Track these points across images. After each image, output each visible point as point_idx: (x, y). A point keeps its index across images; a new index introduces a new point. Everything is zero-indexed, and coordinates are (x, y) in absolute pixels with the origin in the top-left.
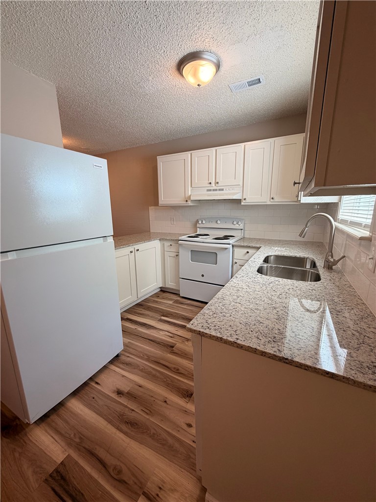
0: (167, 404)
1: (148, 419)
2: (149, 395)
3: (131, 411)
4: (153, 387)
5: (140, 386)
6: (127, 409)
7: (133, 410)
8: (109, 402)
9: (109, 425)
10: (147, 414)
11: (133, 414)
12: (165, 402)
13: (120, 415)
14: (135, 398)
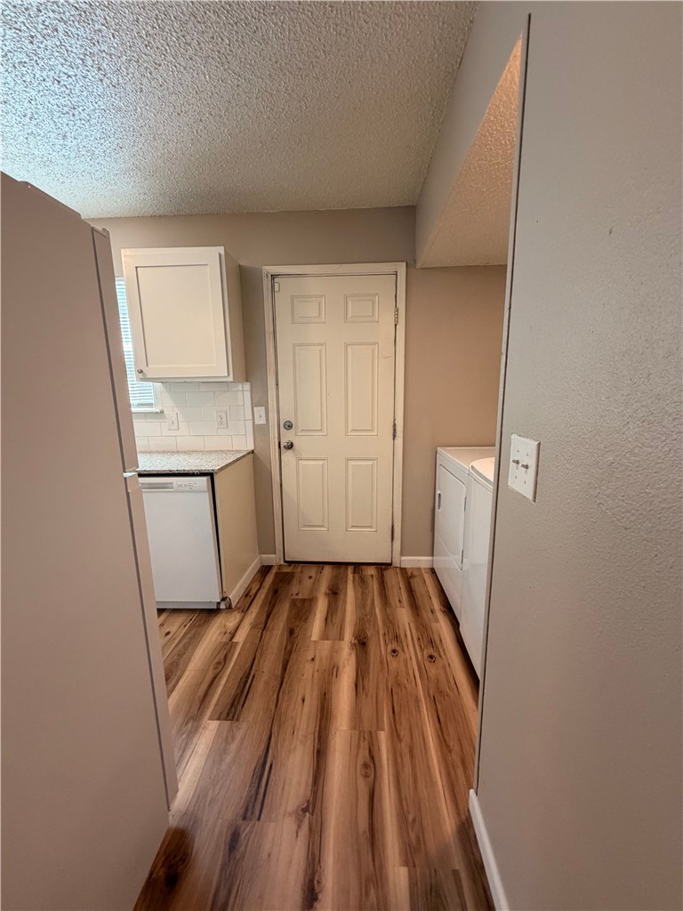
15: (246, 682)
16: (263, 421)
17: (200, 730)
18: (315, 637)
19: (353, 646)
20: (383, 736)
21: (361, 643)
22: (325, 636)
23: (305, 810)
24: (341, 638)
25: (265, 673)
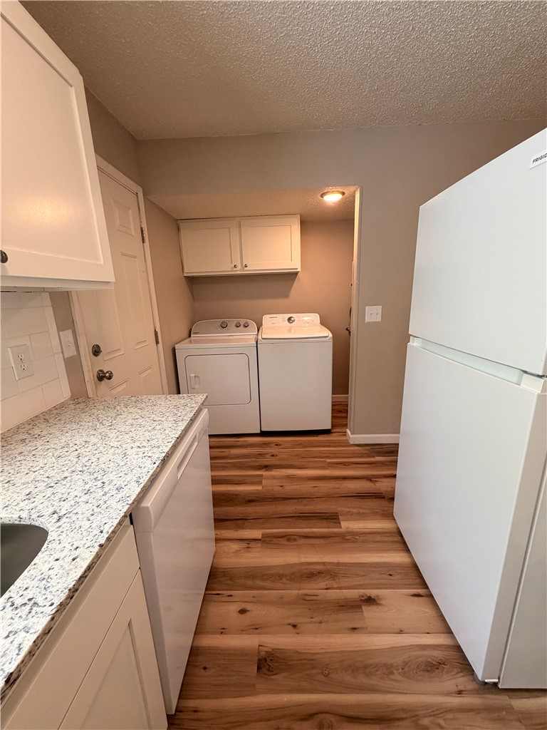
0: (289, 624)
1: (300, 589)
2: (327, 622)
3: (328, 586)
4: (332, 640)
5: (355, 629)
6: (335, 586)
7: (327, 589)
8: (366, 582)
9: (336, 561)
10: (306, 595)
11: (323, 585)
12: (294, 626)
13: (335, 576)
14: (342, 606)
15: (306, 516)
16: (73, 352)
17: (350, 530)
18: (259, 488)
19: (267, 470)
20: (328, 460)
21: (266, 467)
22: (260, 483)
23: (371, 480)
24: (262, 475)
25: (297, 508)
